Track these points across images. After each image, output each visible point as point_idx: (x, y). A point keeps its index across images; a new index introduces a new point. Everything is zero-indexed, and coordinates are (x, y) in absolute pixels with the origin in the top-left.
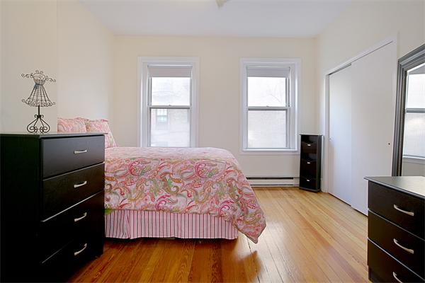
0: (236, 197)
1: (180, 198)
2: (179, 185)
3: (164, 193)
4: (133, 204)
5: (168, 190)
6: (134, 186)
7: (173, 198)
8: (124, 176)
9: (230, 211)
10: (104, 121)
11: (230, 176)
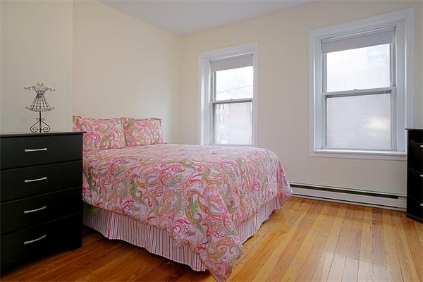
0: (197, 217)
1: (142, 206)
2: (144, 191)
3: (130, 198)
4: (107, 204)
5: (133, 195)
6: (110, 186)
7: (136, 204)
8: (105, 174)
9: (181, 234)
10: (155, 119)
11: (193, 188)
